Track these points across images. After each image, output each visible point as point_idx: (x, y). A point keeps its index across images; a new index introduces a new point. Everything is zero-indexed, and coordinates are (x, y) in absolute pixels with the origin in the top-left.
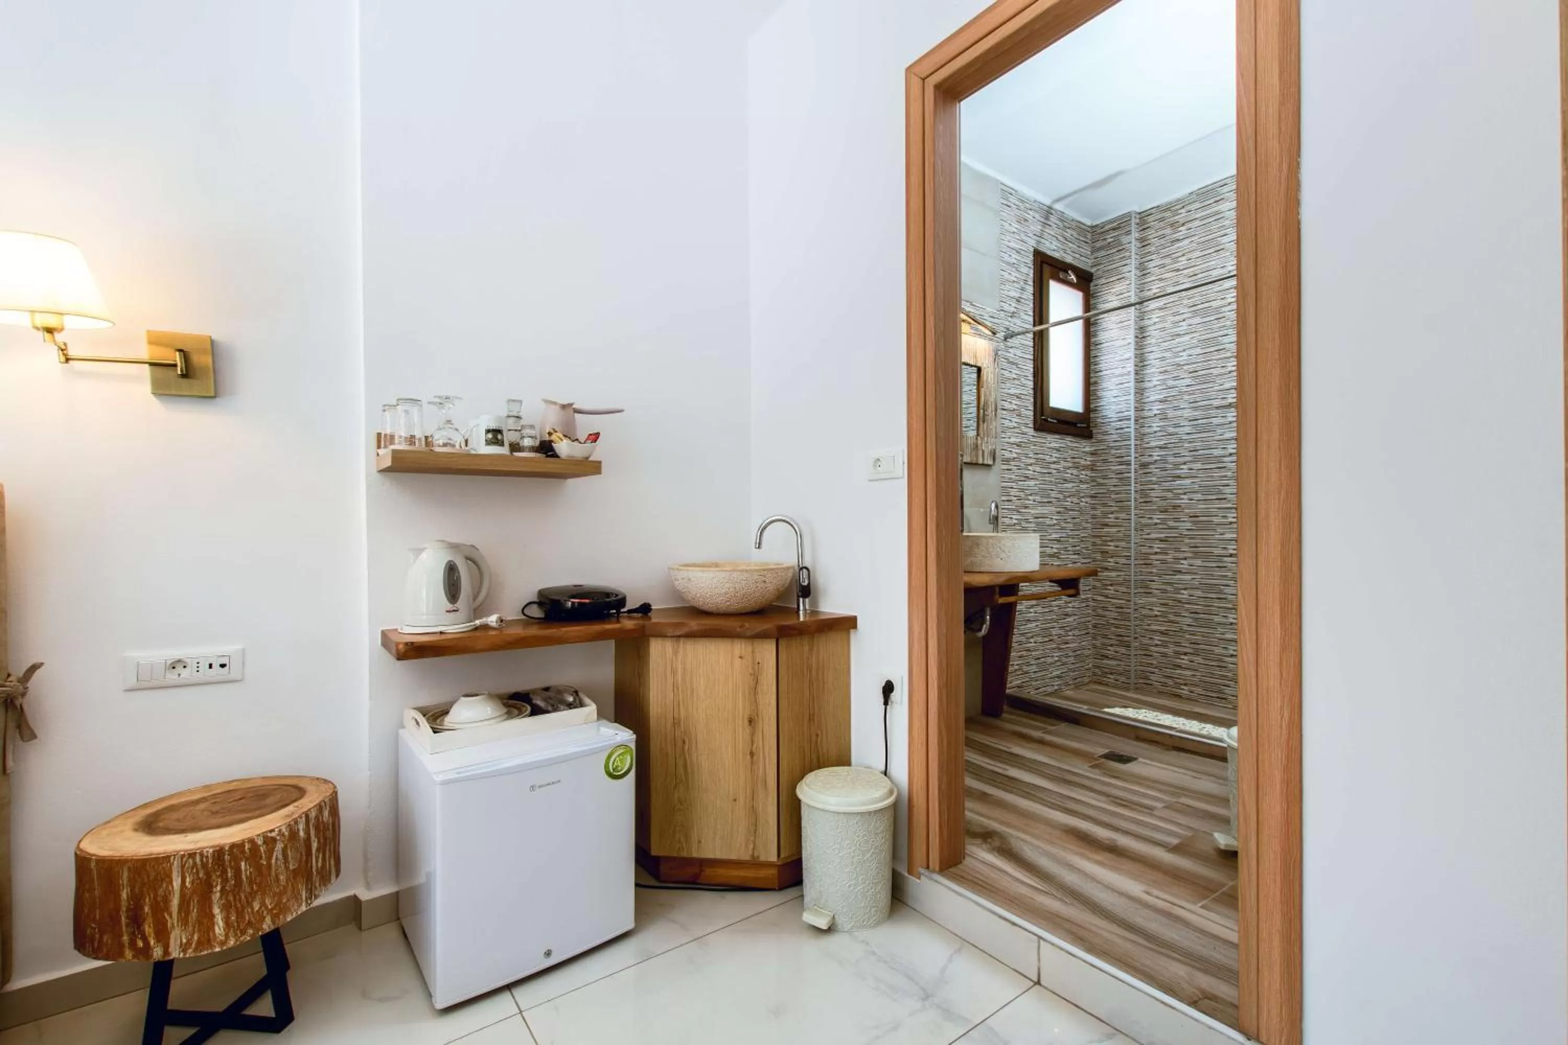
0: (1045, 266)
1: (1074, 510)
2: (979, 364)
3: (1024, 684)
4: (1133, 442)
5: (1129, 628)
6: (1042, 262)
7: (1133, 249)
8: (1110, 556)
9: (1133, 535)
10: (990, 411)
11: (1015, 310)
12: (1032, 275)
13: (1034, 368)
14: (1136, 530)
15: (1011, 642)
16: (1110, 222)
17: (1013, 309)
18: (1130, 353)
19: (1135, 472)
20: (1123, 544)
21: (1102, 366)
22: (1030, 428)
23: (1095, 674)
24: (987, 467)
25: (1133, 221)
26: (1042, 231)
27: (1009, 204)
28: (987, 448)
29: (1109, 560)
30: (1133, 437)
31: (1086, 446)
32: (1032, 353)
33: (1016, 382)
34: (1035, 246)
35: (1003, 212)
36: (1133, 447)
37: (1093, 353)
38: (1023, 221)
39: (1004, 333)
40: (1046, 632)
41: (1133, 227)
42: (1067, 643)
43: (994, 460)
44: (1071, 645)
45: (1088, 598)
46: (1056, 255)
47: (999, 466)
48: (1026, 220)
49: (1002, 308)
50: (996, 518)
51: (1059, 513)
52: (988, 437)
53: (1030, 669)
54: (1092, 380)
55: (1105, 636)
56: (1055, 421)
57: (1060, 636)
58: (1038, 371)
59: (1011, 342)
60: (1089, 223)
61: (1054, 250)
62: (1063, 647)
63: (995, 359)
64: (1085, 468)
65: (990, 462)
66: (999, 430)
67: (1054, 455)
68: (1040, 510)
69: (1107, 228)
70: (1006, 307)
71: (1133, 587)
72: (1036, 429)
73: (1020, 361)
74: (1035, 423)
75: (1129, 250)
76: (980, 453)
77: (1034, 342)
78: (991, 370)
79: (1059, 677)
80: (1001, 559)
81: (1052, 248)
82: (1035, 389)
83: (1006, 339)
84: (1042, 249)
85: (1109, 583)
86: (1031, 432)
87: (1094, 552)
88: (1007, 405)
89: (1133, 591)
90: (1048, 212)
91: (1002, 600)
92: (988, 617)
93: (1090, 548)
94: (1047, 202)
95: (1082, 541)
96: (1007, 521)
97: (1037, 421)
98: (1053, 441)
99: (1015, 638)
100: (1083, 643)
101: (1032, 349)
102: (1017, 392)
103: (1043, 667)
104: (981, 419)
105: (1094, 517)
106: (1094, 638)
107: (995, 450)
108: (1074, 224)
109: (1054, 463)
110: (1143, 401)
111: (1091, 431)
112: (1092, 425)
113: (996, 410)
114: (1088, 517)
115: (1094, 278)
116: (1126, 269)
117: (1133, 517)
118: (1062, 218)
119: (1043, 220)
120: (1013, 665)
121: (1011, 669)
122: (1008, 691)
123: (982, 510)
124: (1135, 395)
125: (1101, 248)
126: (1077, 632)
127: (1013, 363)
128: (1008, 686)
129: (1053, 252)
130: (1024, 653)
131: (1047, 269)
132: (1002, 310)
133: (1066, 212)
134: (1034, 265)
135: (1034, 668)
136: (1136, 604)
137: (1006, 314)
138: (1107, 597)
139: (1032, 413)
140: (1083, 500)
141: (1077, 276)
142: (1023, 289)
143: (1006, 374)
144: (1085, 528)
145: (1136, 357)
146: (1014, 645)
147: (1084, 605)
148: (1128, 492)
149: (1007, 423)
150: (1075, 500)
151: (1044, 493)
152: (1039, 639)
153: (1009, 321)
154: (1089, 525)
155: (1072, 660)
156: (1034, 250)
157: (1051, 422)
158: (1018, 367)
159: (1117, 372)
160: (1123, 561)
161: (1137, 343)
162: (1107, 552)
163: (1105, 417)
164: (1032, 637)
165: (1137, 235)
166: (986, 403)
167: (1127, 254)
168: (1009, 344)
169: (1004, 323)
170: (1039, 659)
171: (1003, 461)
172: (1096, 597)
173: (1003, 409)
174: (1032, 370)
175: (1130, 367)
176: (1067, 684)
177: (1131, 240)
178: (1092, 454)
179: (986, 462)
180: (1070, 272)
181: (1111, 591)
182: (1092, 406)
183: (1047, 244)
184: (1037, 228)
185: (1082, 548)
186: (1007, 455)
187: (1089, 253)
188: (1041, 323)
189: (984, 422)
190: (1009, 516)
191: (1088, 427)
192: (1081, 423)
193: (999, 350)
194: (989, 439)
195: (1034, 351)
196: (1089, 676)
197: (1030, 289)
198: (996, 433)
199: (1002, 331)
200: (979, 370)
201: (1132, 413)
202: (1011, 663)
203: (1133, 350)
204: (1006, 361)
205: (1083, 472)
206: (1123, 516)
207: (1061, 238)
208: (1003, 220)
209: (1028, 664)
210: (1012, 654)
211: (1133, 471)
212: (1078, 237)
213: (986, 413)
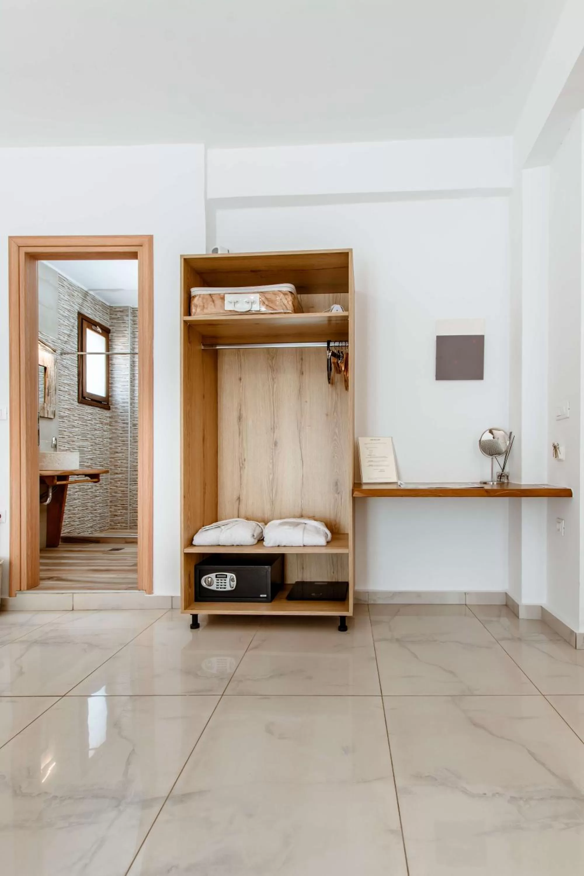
0: (84, 321)
1: (100, 445)
2: (45, 366)
3: (71, 531)
4: (129, 414)
5: (127, 500)
6: (82, 319)
7: (130, 325)
8: (118, 467)
9: (129, 457)
10: (52, 391)
11: (67, 340)
12: (77, 324)
13: (78, 371)
14: (131, 455)
15: (64, 510)
16: (120, 307)
17: (66, 340)
18: (128, 372)
19: (130, 428)
20: (125, 461)
21: (115, 375)
22: (76, 401)
23: (111, 525)
24: (51, 419)
25: (130, 311)
26: (82, 303)
27: (63, 285)
28: (51, 410)
29: (118, 469)
30: (129, 412)
31: (107, 413)
32: (77, 364)
33: (68, 377)
34: (78, 309)
35: (60, 288)
36: (129, 416)
37: (110, 369)
38: (71, 295)
39: (60, 351)
40: (84, 505)
41: (130, 314)
42: (96, 510)
43: (54, 416)
44: (98, 511)
45: (108, 488)
46: (90, 316)
47: (57, 419)
48: (73, 296)
49: (59, 338)
50: (56, 446)
51: (92, 445)
52: (51, 403)
53: (75, 523)
54: (110, 382)
55: (116, 506)
56: (90, 399)
57: (92, 507)
58: (80, 371)
59: (64, 356)
60: (108, 304)
61: (89, 314)
62: (93, 512)
63: (55, 364)
64: (106, 424)
65: (52, 417)
66: (58, 401)
67: (89, 416)
68: (81, 443)
69: (118, 310)
70: (62, 338)
71: (129, 481)
72: (79, 402)
73: (70, 367)
74: (78, 398)
75: (128, 324)
76: (46, 412)
77: (78, 358)
78: (53, 369)
79: (91, 527)
80: (58, 464)
81: (88, 312)
82: (78, 382)
83: (61, 354)
84: (82, 312)
85: (118, 480)
86: (77, 403)
87: (111, 466)
88: (62, 388)
89: (129, 483)
90: (86, 294)
91: (58, 483)
92: (51, 494)
93: (109, 463)
94: (86, 289)
95: (104, 460)
96: (62, 448)
97: (80, 398)
98: (88, 409)
99: (66, 508)
100: (104, 510)
101: (77, 362)
102: (69, 382)
103: (82, 522)
104: (47, 394)
105: (111, 448)
106: (111, 508)
107: (55, 411)
108: (100, 303)
109: (89, 420)
110: (134, 395)
111: (110, 407)
112: (110, 403)
113: (55, 391)
114: (108, 448)
115: (111, 332)
116: (126, 332)
117: (129, 449)
118: (94, 299)
119: (83, 297)
120: (65, 522)
121: (63, 524)
122: (62, 535)
123: (47, 441)
124: (130, 392)
125: (114, 319)
126: (101, 505)
127: (66, 367)
128: (62, 532)
129: (89, 315)
130: (71, 516)
131: (85, 323)
132: (59, 339)
133: (96, 296)
134: (78, 319)
135: (77, 523)
136: (130, 489)
137: (61, 341)
138: (117, 487)
139: (77, 394)
140: (105, 440)
141: (101, 329)
142: (71, 330)
143: (62, 372)
144: (106, 454)
145: (131, 374)
146: (65, 511)
147: (105, 491)
148: (127, 437)
149: (62, 398)
150: (101, 440)
151: (84, 435)
152: (81, 508)
153: (64, 346)
154: (108, 452)
155: (98, 518)
156: (78, 312)
157: (87, 400)
158: (69, 370)
159: (123, 380)
160: (125, 469)
161: (131, 368)
162: (117, 465)
163: (116, 400)
164: (76, 507)
165: (131, 318)
166: (49, 386)
167: (127, 325)
168: (63, 357)
169: (60, 346)
170: (80, 518)
171: (59, 417)
172: (111, 487)
173: (59, 390)
174: (77, 372)
175: (128, 379)
176: (96, 531)
177: (129, 319)
178: (110, 418)
179: (49, 417)
180: (98, 327)
181: (119, 484)
182: (110, 394)
183: (86, 310)
184: (80, 301)
185: (105, 464)
186: (62, 414)
187: (109, 319)
188: (82, 351)
189: (48, 395)
190: (63, 445)
191: (108, 404)
192: (104, 402)
193: (57, 359)
194: (51, 405)
195: (78, 363)
196: (108, 526)
197: (76, 331)
198: (56, 402)
199: (59, 350)
200: (45, 368)
201: (129, 401)
202: (63, 521)
203: (129, 370)
204: (62, 365)
205: (105, 426)
206: (125, 448)
207: (93, 309)
208: (60, 293)
209: (74, 521)
210: (64, 516)
211: (129, 427)
212: (102, 310)
213: (50, 391)
